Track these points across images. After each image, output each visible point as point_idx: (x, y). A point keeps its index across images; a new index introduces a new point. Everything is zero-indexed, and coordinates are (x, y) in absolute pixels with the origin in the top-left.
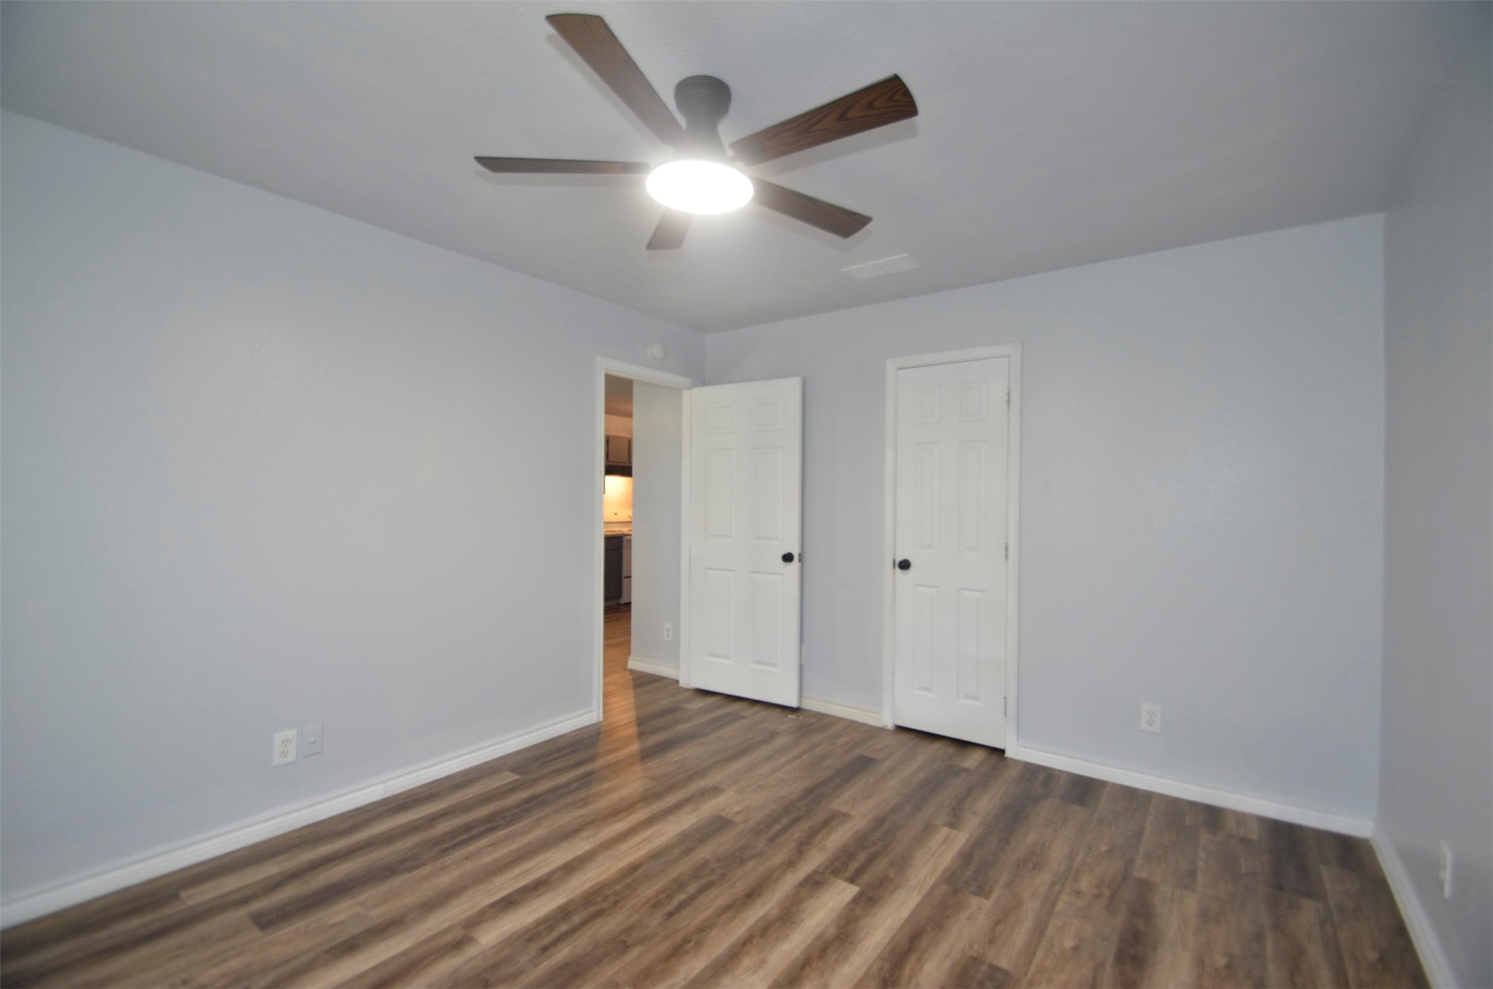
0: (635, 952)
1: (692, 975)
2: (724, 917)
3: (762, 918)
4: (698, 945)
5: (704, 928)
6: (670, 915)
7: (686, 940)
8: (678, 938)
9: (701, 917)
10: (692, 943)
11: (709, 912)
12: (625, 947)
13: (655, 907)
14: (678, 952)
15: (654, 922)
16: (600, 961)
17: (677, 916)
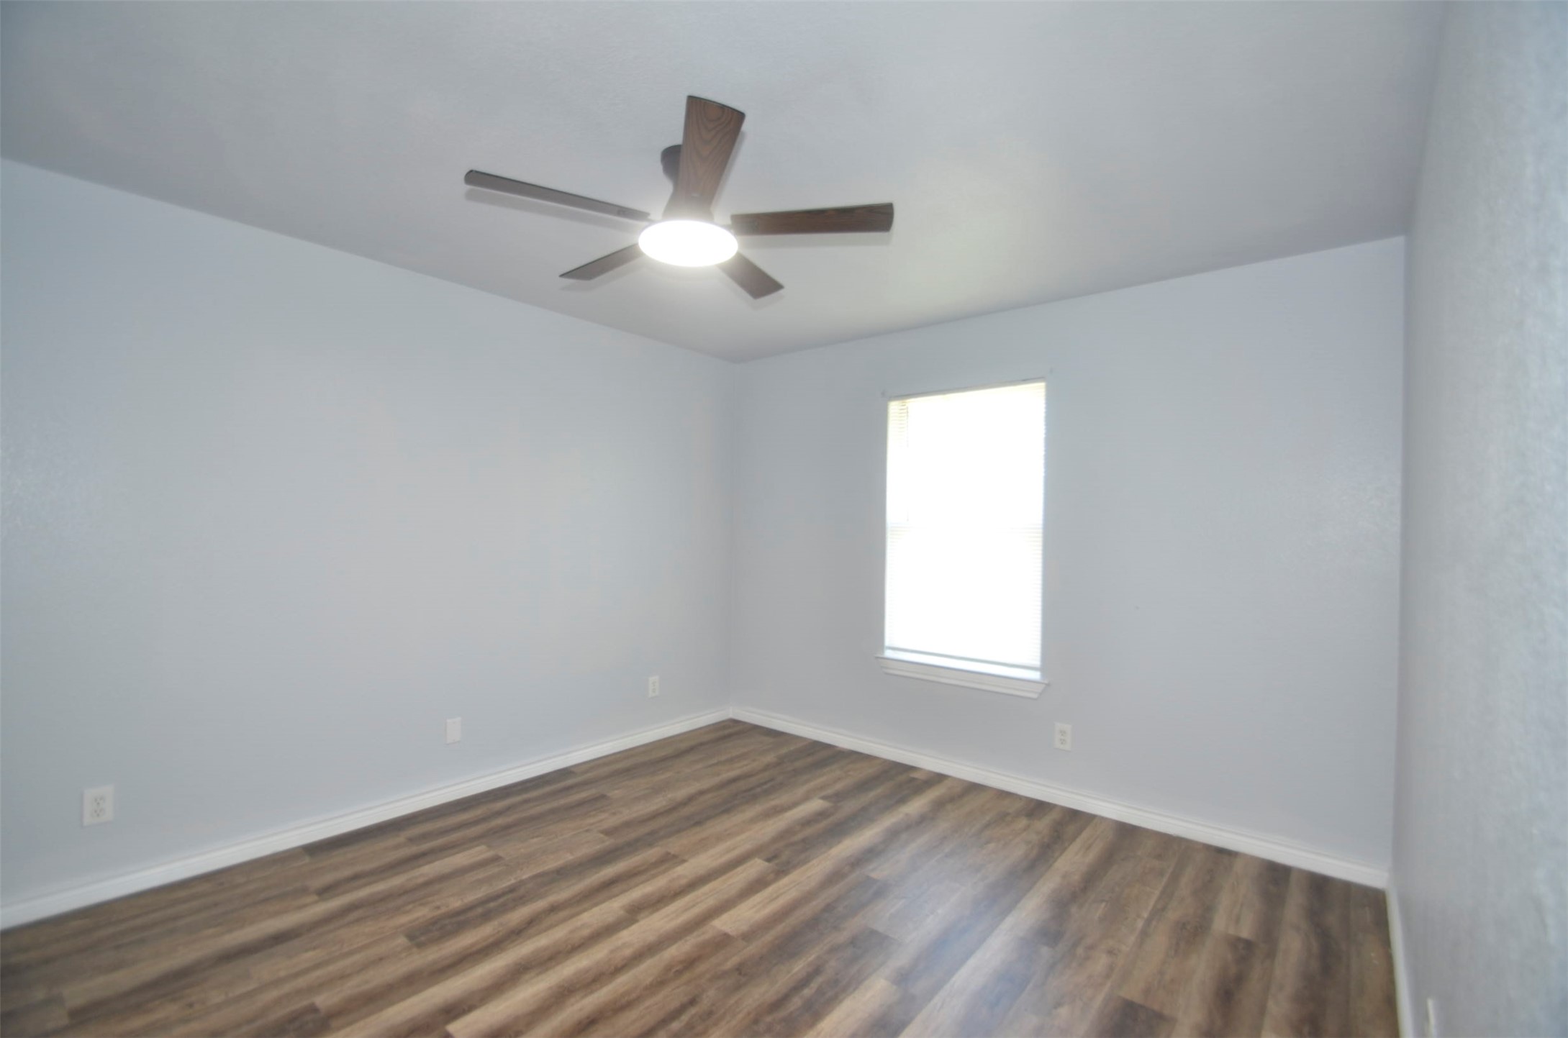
0: (730, 964)
1: (679, 943)
2: (634, 995)
3: (592, 992)
4: (668, 968)
5: (660, 983)
6: (693, 1002)
7: (679, 973)
8: (686, 976)
9: (659, 997)
10: (674, 970)
11: (648, 1002)
12: (739, 969)
13: (710, 1013)
14: (689, 963)
15: (711, 995)
16: (761, 958)
17: (685, 999)
